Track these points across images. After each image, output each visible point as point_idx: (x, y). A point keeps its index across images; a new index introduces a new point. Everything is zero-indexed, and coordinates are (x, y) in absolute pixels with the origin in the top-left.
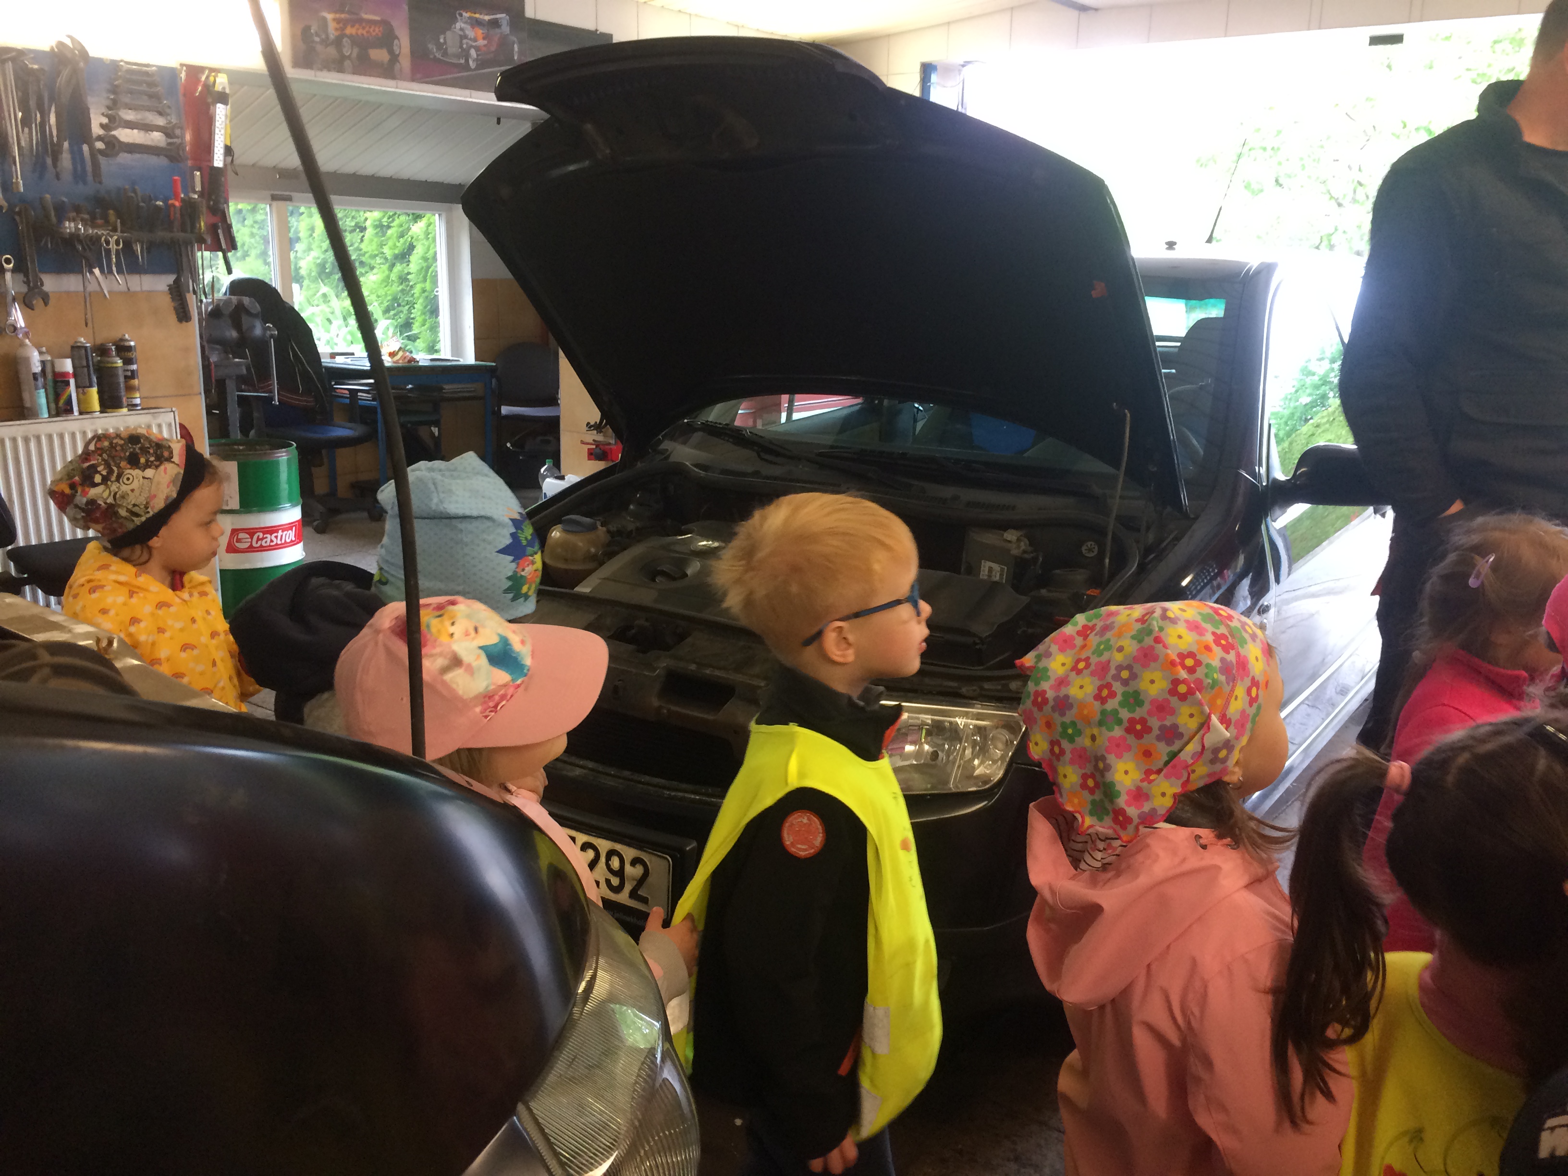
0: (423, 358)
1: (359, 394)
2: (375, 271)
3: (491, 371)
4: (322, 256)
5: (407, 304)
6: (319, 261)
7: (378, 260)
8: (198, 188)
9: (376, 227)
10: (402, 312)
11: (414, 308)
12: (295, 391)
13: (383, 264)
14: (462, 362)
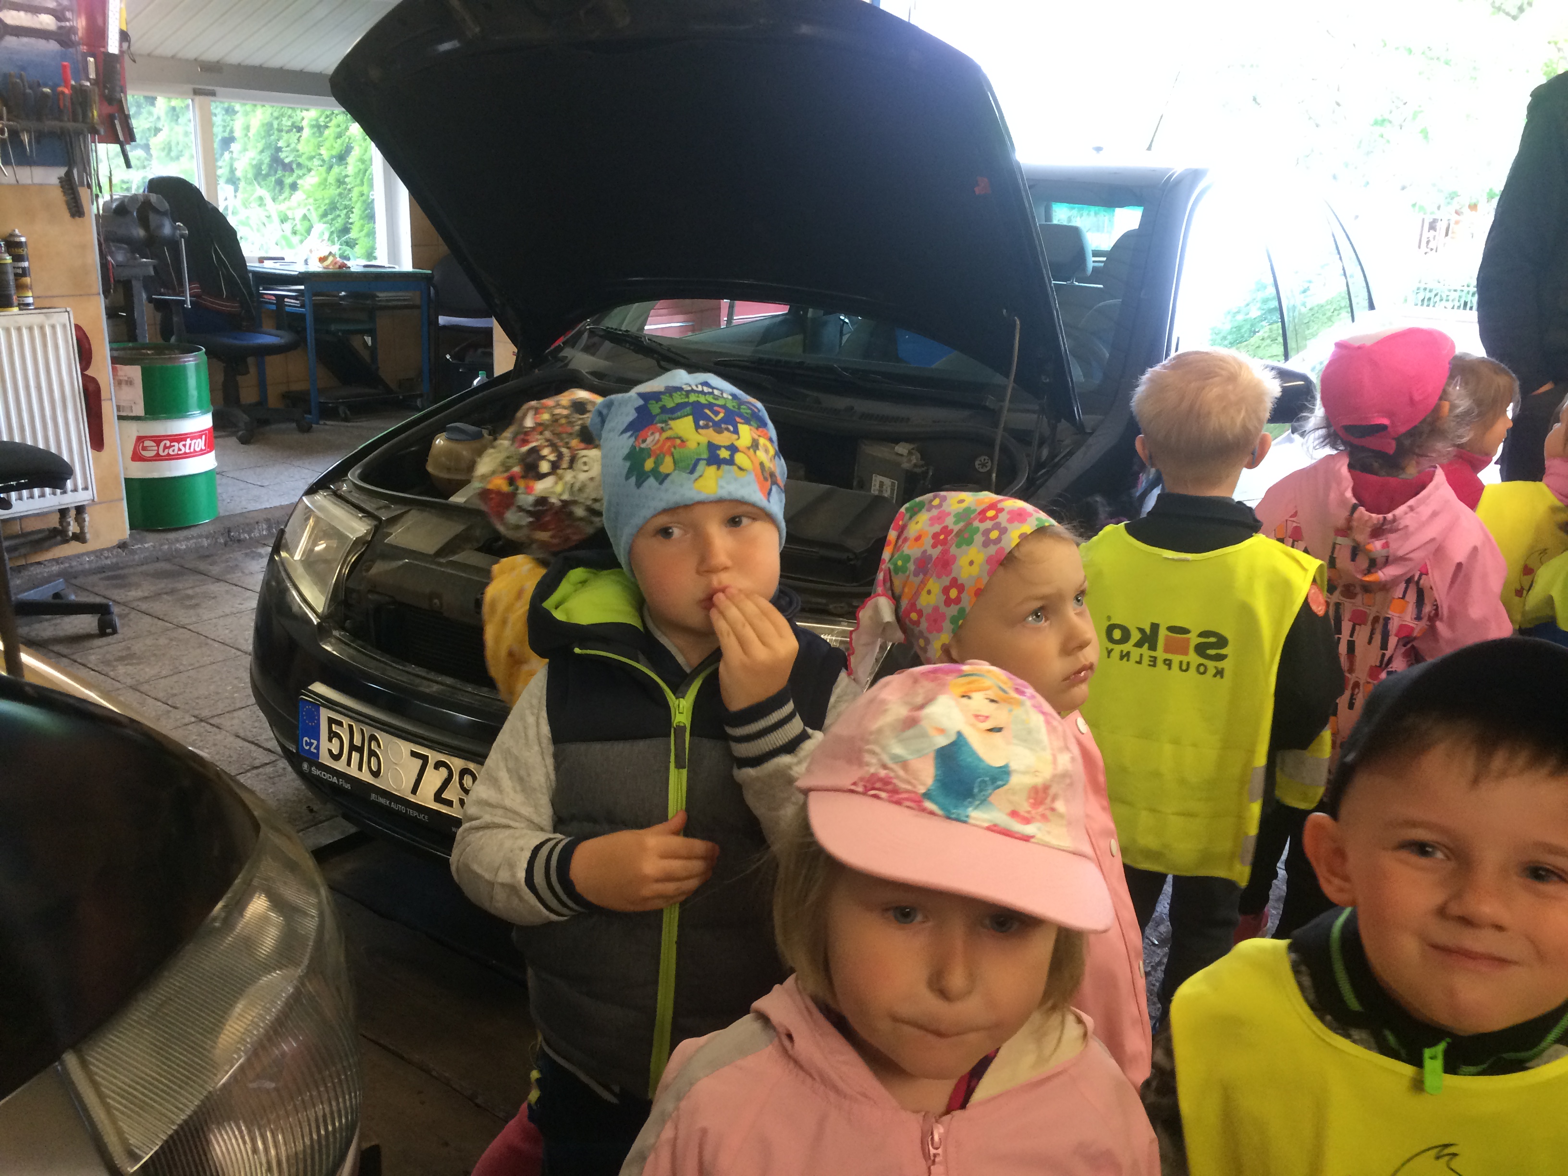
0: (356, 265)
1: (286, 300)
2: (312, 173)
3: (428, 278)
4: (259, 157)
5: (345, 208)
6: (254, 162)
7: (316, 162)
8: (92, 76)
9: (313, 126)
10: (339, 216)
11: (353, 213)
12: (219, 295)
13: (321, 166)
14: (397, 269)
